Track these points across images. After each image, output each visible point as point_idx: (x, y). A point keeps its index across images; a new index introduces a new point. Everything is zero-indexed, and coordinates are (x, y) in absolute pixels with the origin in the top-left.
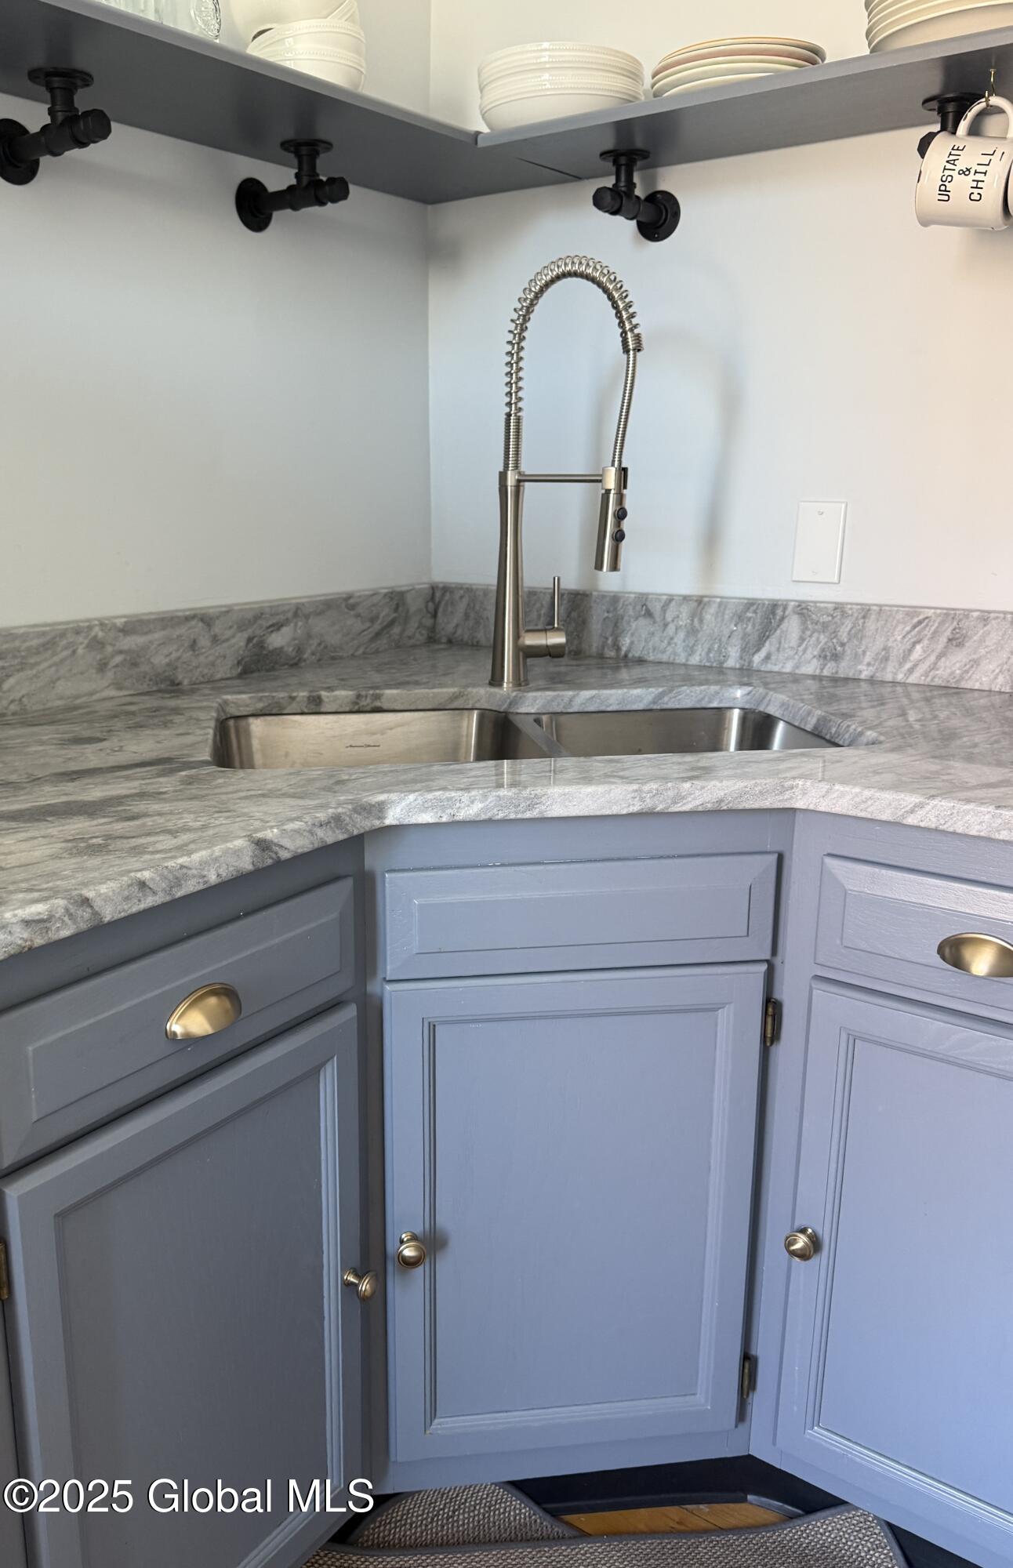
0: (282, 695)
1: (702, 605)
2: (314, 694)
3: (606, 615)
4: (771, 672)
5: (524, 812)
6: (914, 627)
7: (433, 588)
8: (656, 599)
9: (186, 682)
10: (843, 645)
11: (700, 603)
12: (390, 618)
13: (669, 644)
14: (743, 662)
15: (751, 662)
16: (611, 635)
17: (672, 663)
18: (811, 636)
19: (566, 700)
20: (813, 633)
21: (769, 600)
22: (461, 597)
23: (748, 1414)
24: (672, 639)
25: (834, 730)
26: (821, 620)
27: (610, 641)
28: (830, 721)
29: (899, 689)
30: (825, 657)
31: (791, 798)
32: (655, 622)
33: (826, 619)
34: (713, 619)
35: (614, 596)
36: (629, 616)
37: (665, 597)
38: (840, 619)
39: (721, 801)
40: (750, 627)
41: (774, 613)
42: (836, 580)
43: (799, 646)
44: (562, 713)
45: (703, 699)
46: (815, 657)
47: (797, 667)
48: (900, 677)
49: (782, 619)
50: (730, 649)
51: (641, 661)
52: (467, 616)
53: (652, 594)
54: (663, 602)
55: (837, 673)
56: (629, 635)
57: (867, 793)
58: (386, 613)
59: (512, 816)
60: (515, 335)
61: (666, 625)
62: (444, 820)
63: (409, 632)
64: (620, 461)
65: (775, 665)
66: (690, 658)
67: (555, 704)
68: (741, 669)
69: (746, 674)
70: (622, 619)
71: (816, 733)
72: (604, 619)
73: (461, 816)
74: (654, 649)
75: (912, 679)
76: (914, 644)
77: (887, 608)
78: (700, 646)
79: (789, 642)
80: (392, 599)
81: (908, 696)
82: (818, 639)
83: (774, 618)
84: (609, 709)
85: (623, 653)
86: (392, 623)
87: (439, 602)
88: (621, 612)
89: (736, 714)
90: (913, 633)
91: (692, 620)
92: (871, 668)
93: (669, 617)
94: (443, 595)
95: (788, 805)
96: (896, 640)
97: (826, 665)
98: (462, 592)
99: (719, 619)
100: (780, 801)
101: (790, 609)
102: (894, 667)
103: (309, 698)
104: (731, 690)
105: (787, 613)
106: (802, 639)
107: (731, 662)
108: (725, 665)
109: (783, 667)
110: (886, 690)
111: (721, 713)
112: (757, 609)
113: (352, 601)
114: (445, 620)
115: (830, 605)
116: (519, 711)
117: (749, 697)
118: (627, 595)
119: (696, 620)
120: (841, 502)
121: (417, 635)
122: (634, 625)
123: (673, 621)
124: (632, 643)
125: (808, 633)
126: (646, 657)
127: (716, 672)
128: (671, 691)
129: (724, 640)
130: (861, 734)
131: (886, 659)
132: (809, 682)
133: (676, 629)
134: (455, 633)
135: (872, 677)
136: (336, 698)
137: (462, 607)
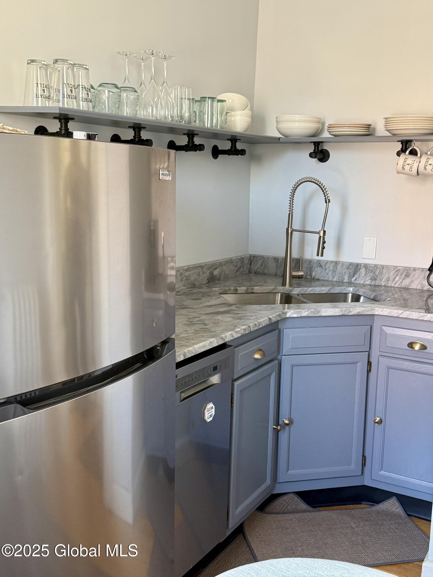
0: (227, 288)
1: (337, 264)
2: (236, 288)
3: (307, 266)
4: (357, 283)
5: (316, 314)
6: (396, 272)
7: (251, 256)
8: (323, 262)
9: (197, 285)
10: (377, 276)
11: (336, 263)
12: (240, 266)
13: (327, 275)
14: (349, 280)
15: (351, 280)
16: (309, 271)
17: (328, 280)
18: (368, 274)
19: (305, 290)
20: (369, 273)
21: (356, 263)
22: (260, 259)
23: (364, 473)
24: (328, 273)
25: (379, 298)
26: (371, 269)
27: (309, 274)
28: (378, 296)
29: (392, 288)
30: (372, 279)
31: (374, 312)
32: (323, 268)
33: (372, 269)
34: (340, 268)
35: (310, 260)
36: (315, 266)
37: (326, 261)
38: (376, 269)
39: (359, 312)
40: (351, 271)
41: (358, 267)
42: (374, 258)
43: (365, 276)
44: (304, 294)
45: (341, 290)
46: (369, 279)
47: (364, 282)
48: (392, 285)
49: (360, 268)
50: (345, 276)
51: (318, 280)
52: (261, 265)
53: (322, 260)
54: (325, 262)
55: (375, 284)
56: (315, 272)
57: (391, 310)
58: (239, 264)
59: (314, 315)
60: (292, 194)
61: (326, 269)
62: (299, 316)
63: (244, 270)
64: (324, 229)
65: (358, 281)
66: (333, 279)
67: (302, 291)
68: (348, 282)
69: (350, 284)
70: (313, 267)
71: (374, 299)
72: (307, 267)
73: (303, 315)
74: (322, 276)
75: (396, 286)
76: (396, 277)
77: (389, 266)
78: (336, 276)
79: (362, 275)
80: (241, 260)
81: (395, 290)
82: (370, 274)
83: (358, 268)
84: (316, 293)
85: (313, 277)
86: (240, 267)
87: (252, 261)
88: (312, 265)
89: (350, 295)
90: (396, 273)
91: (334, 268)
92: (385, 283)
93: (327, 267)
94: (253, 259)
95: (373, 314)
96: (391, 275)
97: (372, 281)
98: (260, 258)
99: (342, 268)
100: (372, 313)
101: (362, 266)
102: (391, 282)
103: (234, 289)
104: (348, 288)
105: (361, 267)
106: (366, 274)
107: (345, 281)
108: (344, 281)
109: (360, 282)
110: (389, 289)
111: (346, 295)
112: (353, 265)
113: (232, 261)
114: (254, 266)
115: (373, 265)
116: (292, 293)
117: (353, 290)
118: (314, 260)
119: (335, 268)
120: (376, 237)
121: (246, 271)
122: (316, 269)
123: (328, 268)
124: (316, 274)
125: (367, 273)
126: (320, 278)
127: (341, 283)
128: (333, 288)
129: (343, 274)
130: (386, 299)
131: (389, 280)
132: (368, 286)
133: (329, 271)
134: (257, 270)
135: (385, 285)
136: (241, 290)
137: (260, 262)
